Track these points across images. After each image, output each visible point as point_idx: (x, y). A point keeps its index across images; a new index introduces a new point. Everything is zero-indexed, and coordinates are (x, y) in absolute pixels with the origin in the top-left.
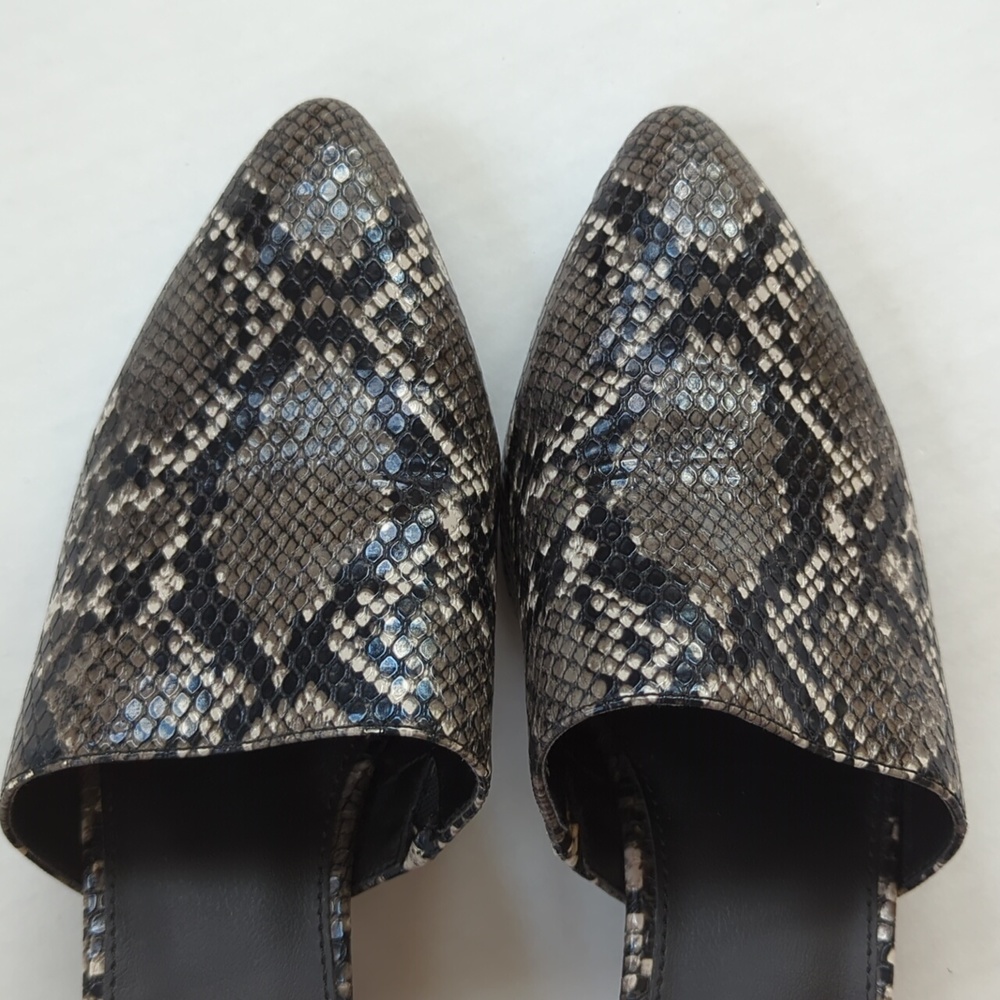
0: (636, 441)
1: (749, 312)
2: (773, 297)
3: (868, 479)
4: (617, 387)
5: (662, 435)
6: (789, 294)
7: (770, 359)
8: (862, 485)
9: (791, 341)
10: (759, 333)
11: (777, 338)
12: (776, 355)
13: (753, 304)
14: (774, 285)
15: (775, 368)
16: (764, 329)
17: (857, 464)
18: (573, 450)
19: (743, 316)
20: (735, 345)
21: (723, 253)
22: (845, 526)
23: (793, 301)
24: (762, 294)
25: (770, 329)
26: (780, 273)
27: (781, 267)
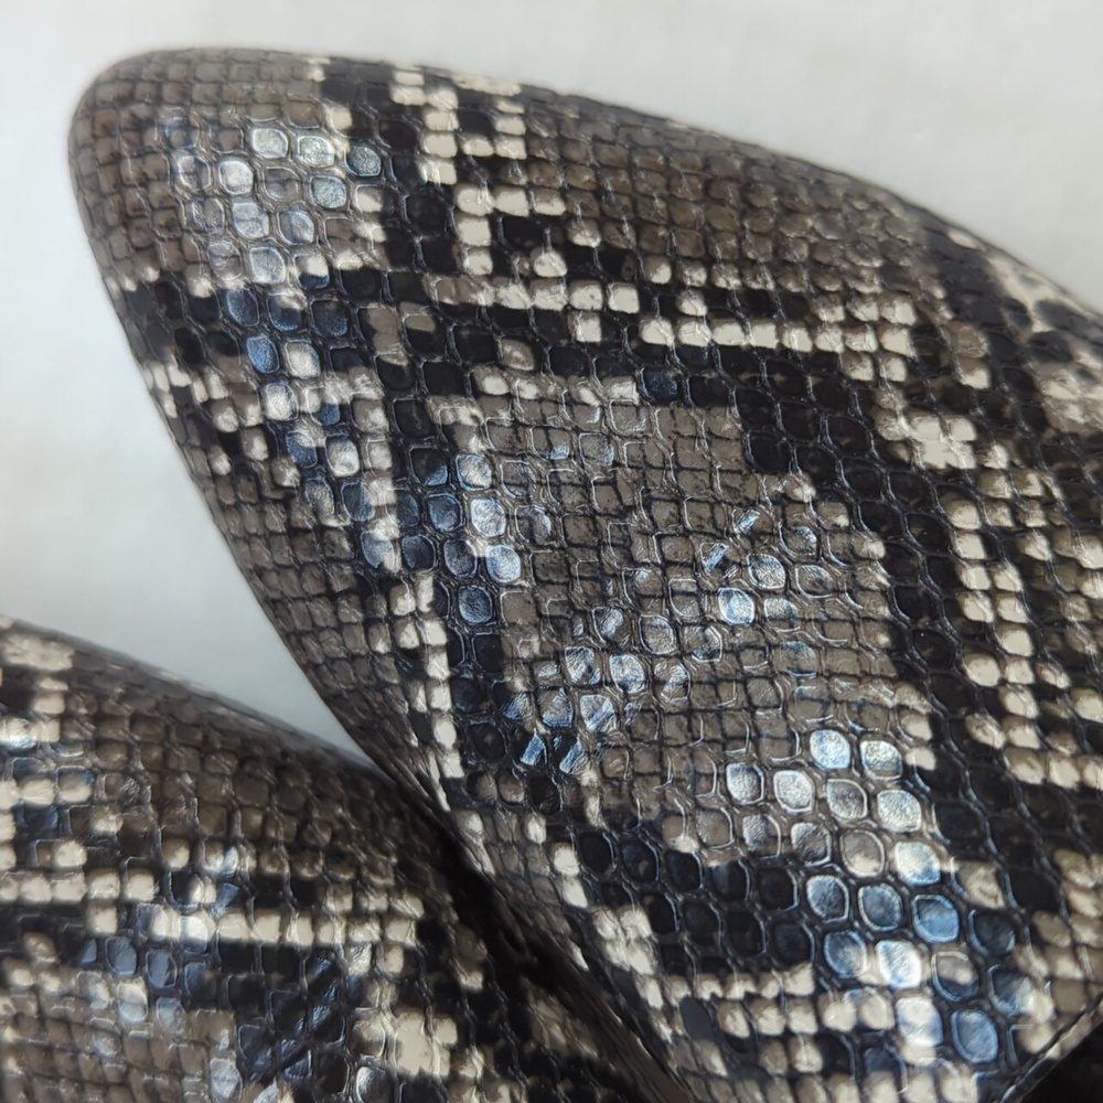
0: (532, 664)
1: (485, 284)
2: (494, 218)
3: (902, 313)
4: (425, 608)
5: (558, 612)
6: (512, 186)
7: (588, 314)
8: (905, 332)
9: (588, 249)
10: (531, 294)
11: (563, 272)
12: (588, 296)
13: (478, 264)
14: (476, 200)
15: (607, 317)
16: (531, 280)
17: (867, 312)
18: (464, 764)
19: (484, 299)
20: (517, 354)
21: (357, 240)
22: (946, 431)
23: (528, 189)
24: (475, 233)
25: (541, 270)
26: (466, 169)
27: (460, 159)
